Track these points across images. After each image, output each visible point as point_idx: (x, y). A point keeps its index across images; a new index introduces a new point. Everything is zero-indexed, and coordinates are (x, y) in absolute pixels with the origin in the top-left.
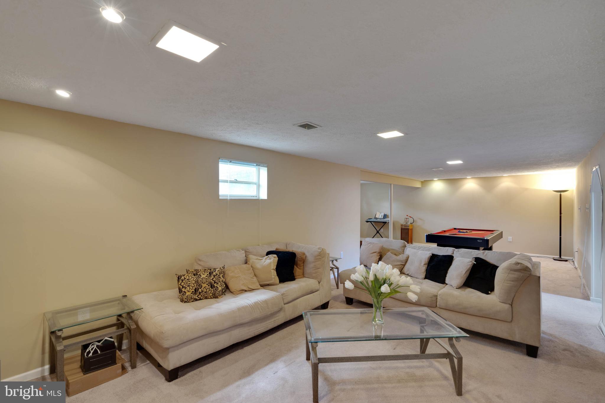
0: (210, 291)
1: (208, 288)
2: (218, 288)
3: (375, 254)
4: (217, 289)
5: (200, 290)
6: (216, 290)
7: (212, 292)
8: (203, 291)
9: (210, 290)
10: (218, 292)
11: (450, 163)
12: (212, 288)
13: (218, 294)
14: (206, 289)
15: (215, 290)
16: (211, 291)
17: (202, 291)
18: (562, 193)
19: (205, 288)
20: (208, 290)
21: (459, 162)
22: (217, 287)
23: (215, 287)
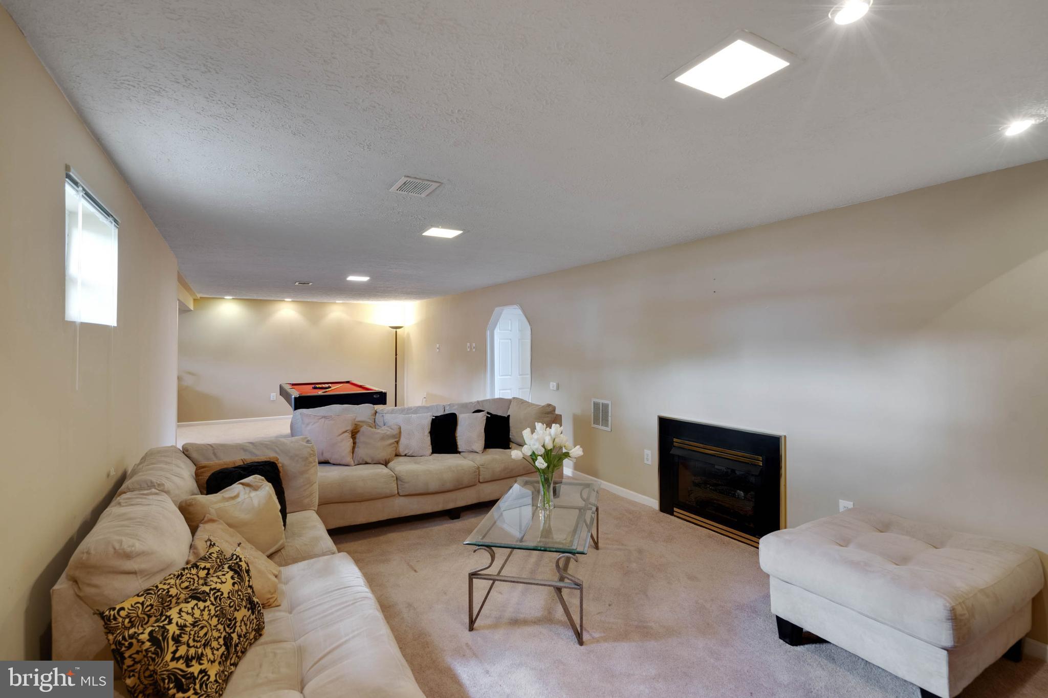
0: (206, 613)
1: (193, 608)
2: (219, 590)
3: (346, 434)
4: (219, 594)
5: (173, 629)
6: (220, 600)
7: (213, 612)
8: (185, 626)
9: (204, 610)
10: (228, 602)
11: (351, 278)
12: (205, 601)
13: (231, 607)
14: (188, 613)
15: (215, 599)
16: (210, 610)
17: (182, 627)
18: (398, 330)
19: (183, 614)
20: (197, 613)
21: (365, 279)
22: (215, 589)
23: (208, 594)
